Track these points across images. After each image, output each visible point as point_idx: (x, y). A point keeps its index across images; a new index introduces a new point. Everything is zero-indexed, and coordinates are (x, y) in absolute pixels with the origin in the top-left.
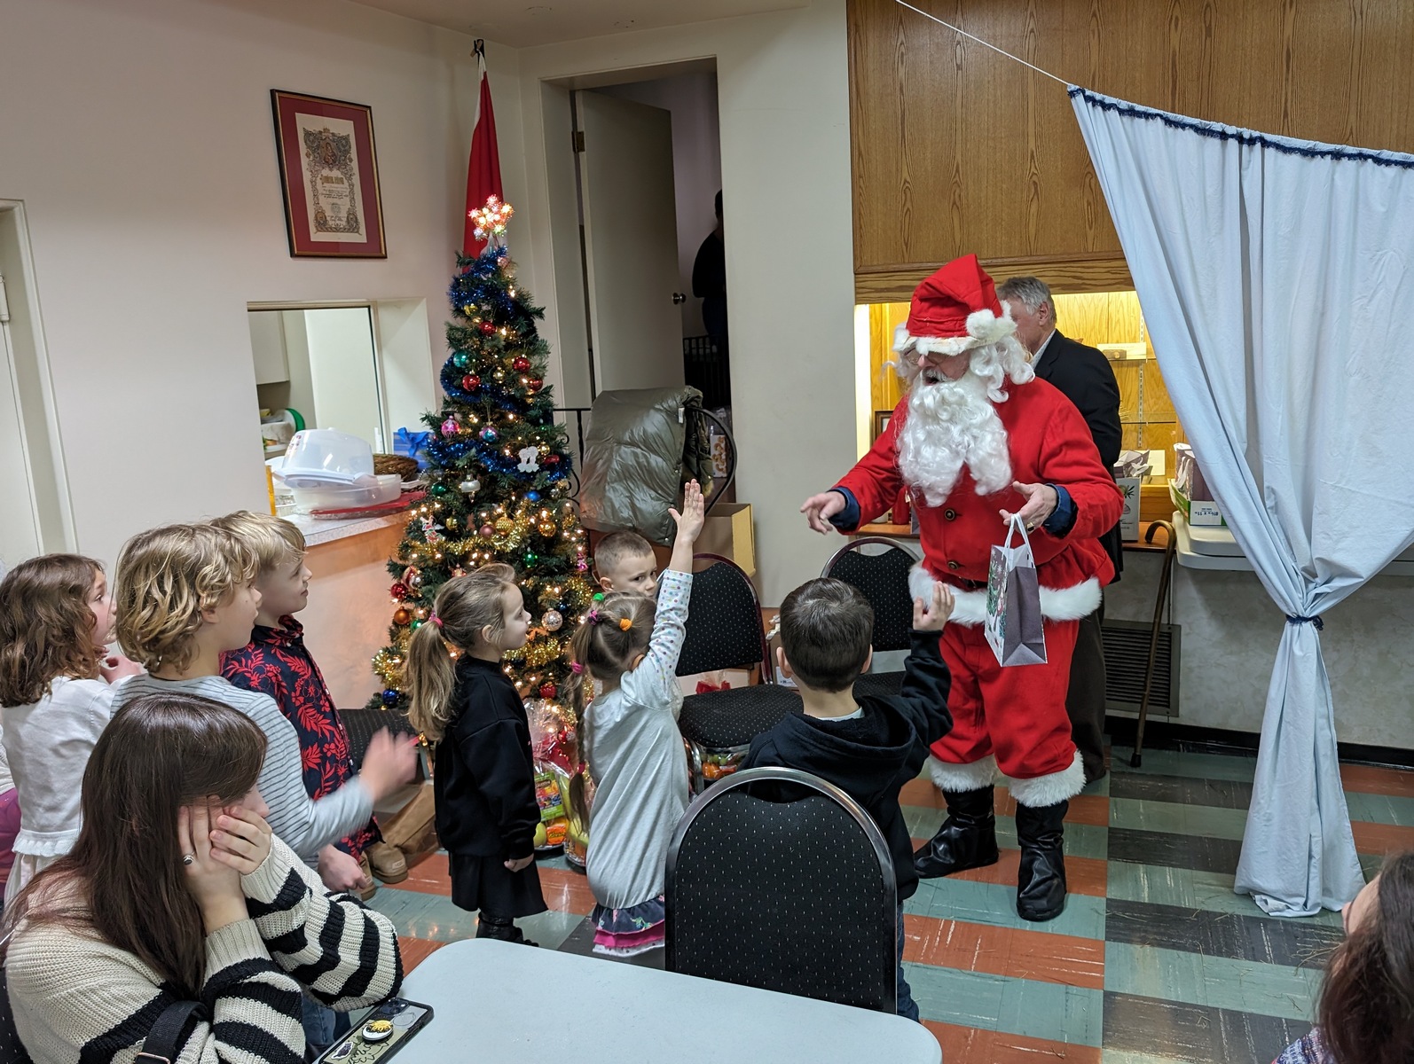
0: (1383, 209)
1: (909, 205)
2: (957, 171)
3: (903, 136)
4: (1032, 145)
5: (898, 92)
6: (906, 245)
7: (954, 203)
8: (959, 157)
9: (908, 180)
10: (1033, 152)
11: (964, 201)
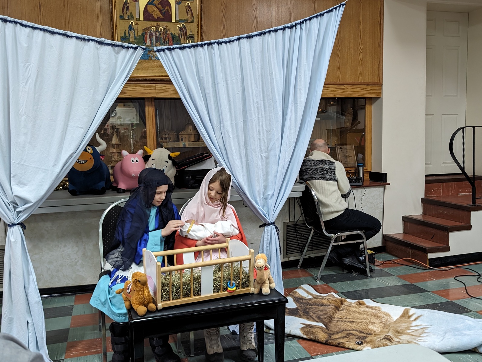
0: (26, 45)
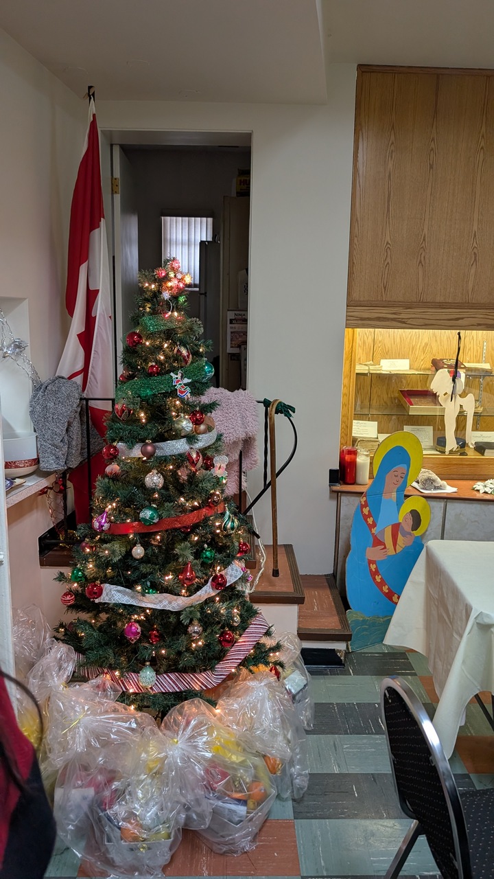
1: (389, 260)
2: (424, 240)
3: (388, 210)
4: (475, 228)
5: (387, 178)
6: (385, 288)
7: (420, 262)
8: (426, 230)
9: (390, 242)
10: (475, 232)
11: (427, 261)
